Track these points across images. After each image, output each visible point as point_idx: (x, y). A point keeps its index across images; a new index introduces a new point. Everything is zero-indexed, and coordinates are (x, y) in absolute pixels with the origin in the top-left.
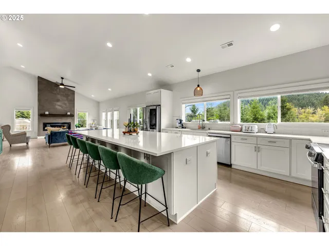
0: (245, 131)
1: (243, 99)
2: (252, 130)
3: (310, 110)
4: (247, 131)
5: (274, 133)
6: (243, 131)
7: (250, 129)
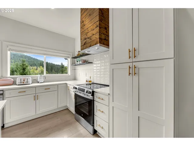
0: (20, 84)
1: (14, 52)
2: (27, 82)
3: (35, 68)
4: (22, 83)
5: (44, 82)
6: (17, 83)
7: (26, 81)
